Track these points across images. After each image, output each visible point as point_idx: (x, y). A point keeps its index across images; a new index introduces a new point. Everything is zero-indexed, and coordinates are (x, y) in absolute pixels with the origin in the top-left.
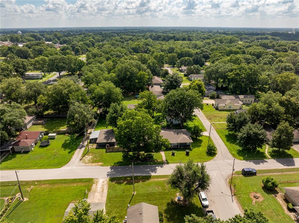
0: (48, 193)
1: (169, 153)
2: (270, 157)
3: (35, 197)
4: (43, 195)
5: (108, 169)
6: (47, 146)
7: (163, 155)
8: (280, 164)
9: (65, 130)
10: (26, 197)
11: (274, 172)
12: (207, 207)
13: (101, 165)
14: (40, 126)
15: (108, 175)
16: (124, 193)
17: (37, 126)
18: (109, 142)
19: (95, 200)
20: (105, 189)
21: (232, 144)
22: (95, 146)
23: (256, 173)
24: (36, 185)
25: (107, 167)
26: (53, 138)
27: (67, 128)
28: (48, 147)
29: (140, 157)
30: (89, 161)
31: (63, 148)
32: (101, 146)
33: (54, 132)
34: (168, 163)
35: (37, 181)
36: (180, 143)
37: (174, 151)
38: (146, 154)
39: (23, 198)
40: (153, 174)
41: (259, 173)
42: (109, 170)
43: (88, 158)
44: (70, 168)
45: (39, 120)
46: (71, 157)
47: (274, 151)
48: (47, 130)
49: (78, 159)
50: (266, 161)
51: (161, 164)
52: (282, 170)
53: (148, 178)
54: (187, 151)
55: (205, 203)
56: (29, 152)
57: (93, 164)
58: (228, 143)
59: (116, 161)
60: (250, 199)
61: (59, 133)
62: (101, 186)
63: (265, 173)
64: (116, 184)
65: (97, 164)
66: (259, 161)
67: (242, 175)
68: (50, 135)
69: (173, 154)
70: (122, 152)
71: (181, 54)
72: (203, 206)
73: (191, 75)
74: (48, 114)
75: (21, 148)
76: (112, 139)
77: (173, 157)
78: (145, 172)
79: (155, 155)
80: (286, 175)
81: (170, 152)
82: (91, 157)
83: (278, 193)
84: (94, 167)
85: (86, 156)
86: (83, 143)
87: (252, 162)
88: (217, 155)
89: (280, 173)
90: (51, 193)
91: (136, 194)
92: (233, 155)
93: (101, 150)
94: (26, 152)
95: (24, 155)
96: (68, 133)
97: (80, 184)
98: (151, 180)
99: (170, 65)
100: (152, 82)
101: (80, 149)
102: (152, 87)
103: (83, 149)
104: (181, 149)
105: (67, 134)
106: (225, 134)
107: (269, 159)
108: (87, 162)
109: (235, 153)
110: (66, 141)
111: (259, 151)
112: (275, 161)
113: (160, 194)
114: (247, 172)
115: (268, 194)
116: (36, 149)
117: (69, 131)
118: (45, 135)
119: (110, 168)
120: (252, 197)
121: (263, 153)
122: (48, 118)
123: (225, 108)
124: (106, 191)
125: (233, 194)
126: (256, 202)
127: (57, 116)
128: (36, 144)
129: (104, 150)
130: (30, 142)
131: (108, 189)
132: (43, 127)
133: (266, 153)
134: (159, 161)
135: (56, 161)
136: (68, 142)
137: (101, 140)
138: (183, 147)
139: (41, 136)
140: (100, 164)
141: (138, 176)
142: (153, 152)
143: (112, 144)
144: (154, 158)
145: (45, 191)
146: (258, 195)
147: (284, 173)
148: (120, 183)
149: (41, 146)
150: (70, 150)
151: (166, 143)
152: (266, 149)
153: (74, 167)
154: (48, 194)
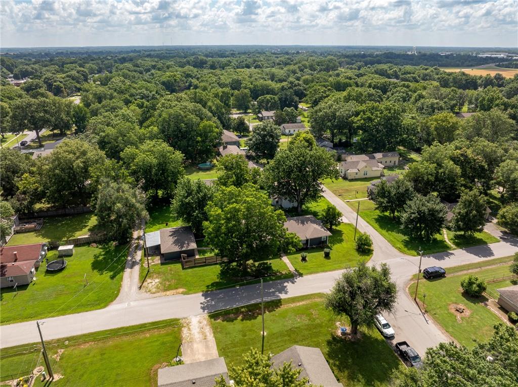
0: (99, 357)
1: (296, 258)
2: (454, 246)
3: (75, 371)
4: (92, 363)
5: (198, 298)
6: (61, 270)
7: (287, 263)
8: (472, 256)
9: (87, 236)
10: (56, 373)
11: (469, 269)
12: (392, 337)
13: (184, 293)
14: (33, 233)
15: (203, 309)
16: (244, 335)
17: (26, 234)
18: (184, 249)
19: (196, 357)
20: (208, 334)
21: (390, 232)
22: (157, 260)
23: (444, 273)
24: (67, 347)
25: (197, 295)
26: (68, 254)
27: (89, 234)
28: (65, 273)
29: (249, 270)
30: (157, 288)
31: (95, 271)
32: (170, 259)
33: (68, 243)
34: (301, 275)
35: (68, 339)
36: (311, 239)
37: (305, 254)
38: (257, 264)
39: (51, 375)
40: (283, 296)
41: (450, 273)
42: (203, 299)
43: (153, 283)
44: (125, 305)
45: (26, 223)
46: (121, 286)
47: (457, 237)
48: (49, 240)
49: (135, 288)
50: (452, 254)
51: (290, 277)
52: (479, 263)
53: (277, 303)
54: (326, 250)
55: (389, 331)
56: (27, 285)
57: (168, 293)
58: (384, 232)
59: (210, 283)
60: (452, 314)
61: (78, 243)
62: (198, 330)
63: (457, 272)
64: (225, 323)
65: (175, 291)
66: (442, 254)
68: (61, 248)
69: (304, 259)
72: (385, 337)
73: (283, 125)
74: (40, 210)
75: (10, 279)
76: (188, 244)
77: (304, 263)
78: (269, 294)
79: (274, 264)
80: (487, 271)
81: (299, 256)
82: (157, 280)
83: (487, 300)
84: (172, 298)
85: (149, 281)
86: (133, 257)
87: (432, 258)
88: (374, 252)
89: (478, 270)
90: (105, 356)
91: (268, 334)
92: (399, 249)
93: (172, 266)
94: (23, 287)
95: (20, 292)
96: (95, 242)
97: (156, 333)
98: (284, 307)
99: (239, 109)
101: (132, 267)
103: (137, 268)
104: (313, 248)
105: (94, 245)
107: (455, 249)
108: (154, 290)
109: (401, 246)
110: (96, 257)
111: (435, 240)
112: (464, 251)
113: (308, 328)
115: (475, 303)
116: (38, 278)
117: (98, 238)
118: (48, 250)
119: (203, 295)
120: (453, 311)
121: (442, 242)
122: (44, 217)
123: (357, 177)
124: (211, 337)
125: (423, 311)
126: (462, 319)
127: (60, 212)
128: (37, 269)
129: (179, 266)
130: (26, 266)
131: (214, 333)
132: (39, 235)
133: (447, 241)
134: (284, 273)
135: (91, 296)
136: (101, 258)
137: (169, 246)
138: (317, 245)
139: (43, 253)
140: (181, 290)
141: (258, 304)
142: (270, 259)
143: (191, 253)
144: (275, 268)
145: (91, 354)
146: (461, 306)
147: (482, 269)
148: (232, 320)
149: (48, 272)
150: (112, 273)
151: (295, 240)
152: (446, 236)
153: (132, 303)
154: (101, 360)
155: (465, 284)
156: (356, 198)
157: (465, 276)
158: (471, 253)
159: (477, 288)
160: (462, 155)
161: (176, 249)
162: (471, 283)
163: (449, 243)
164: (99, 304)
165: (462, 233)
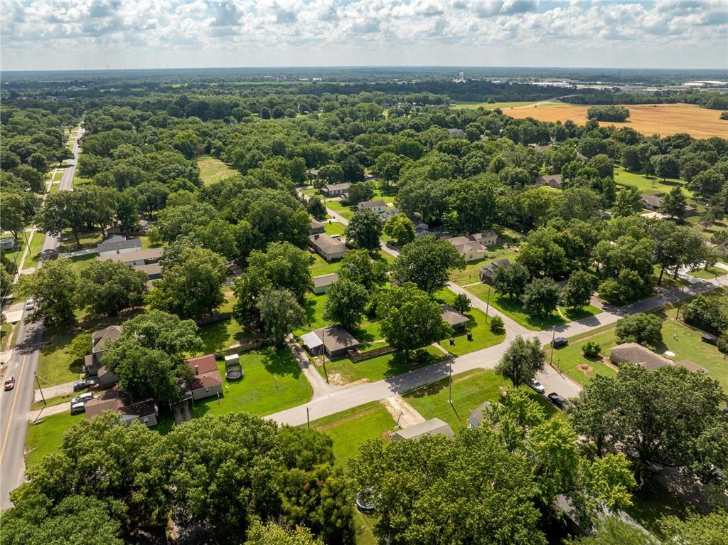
1: (445, 343)
2: (568, 320)
5: (384, 384)
7: (439, 348)
8: (584, 326)
9: (238, 345)
11: (583, 337)
12: (543, 392)
13: (367, 382)
15: (393, 391)
16: (436, 405)
18: (349, 346)
19: (410, 423)
20: (408, 407)
21: (513, 313)
22: (325, 358)
23: (567, 342)
25: (380, 381)
26: (235, 363)
27: (238, 342)
28: (246, 380)
30: (343, 380)
31: (275, 374)
33: (229, 353)
34: (456, 356)
37: (452, 339)
38: (415, 352)
40: (450, 374)
41: (571, 342)
42: (388, 385)
43: (336, 377)
44: (325, 397)
47: (569, 311)
49: (323, 383)
50: (568, 326)
51: (449, 359)
52: (590, 332)
53: (449, 380)
54: (468, 334)
55: (540, 388)
56: (222, 394)
57: (355, 383)
58: (508, 313)
59: (384, 371)
60: (580, 372)
61: (240, 352)
62: (399, 406)
63: (575, 340)
64: (417, 399)
65: (360, 381)
66: (560, 327)
67: (554, 348)
68: (227, 358)
69: (452, 343)
72: (539, 392)
75: (207, 389)
76: (350, 341)
77: (455, 347)
78: (439, 374)
79: (429, 350)
80: (598, 337)
81: (447, 341)
82: (338, 375)
83: (602, 358)
84: (361, 387)
85: (331, 376)
86: (301, 359)
87: (554, 331)
88: (507, 332)
89: (591, 337)
91: (454, 402)
92: (526, 326)
93: (342, 362)
95: (220, 400)
96: (251, 350)
97: (367, 413)
101: (307, 367)
102: (317, 237)
103: (312, 367)
104: (459, 333)
105: (253, 352)
106: (494, 300)
107: (569, 322)
108: (341, 383)
109: (526, 323)
110: (264, 362)
111: (552, 316)
112: (577, 323)
113: (481, 393)
115: (594, 362)
117: (249, 346)
119: (386, 382)
120: (580, 369)
121: (558, 317)
124: (411, 409)
125: (559, 372)
126: (588, 373)
129: (349, 360)
130: (216, 376)
131: (412, 406)
133: (562, 315)
134: (441, 356)
135: (290, 394)
136: (270, 363)
137: (334, 346)
140: (365, 380)
141: (434, 382)
142: (423, 347)
143: (354, 348)
144: (432, 353)
146: (585, 365)
147: (595, 335)
148: (421, 396)
149: (231, 381)
150: (292, 374)
152: (560, 312)
153: (331, 395)
155: (585, 348)
156: (471, 283)
157: (584, 342)
158: (583, 324)
159: (595, 350)
160: (564, 237)
161: (342, 346)
162: (590, 347)
163: (564, 317)
164: (301, 400)
165: (573, 307)
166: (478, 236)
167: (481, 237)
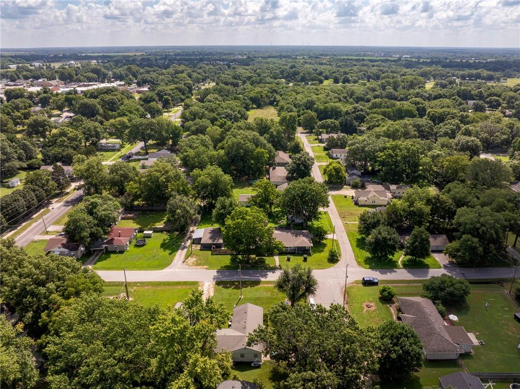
0: (152, 294)
1: (284, 258)
2: (401, 266)
3: (139, 298)
4: (148, 296)
5: (214, 273)
6: (143, 245)
7: (277, 260)
8: (410, 275)
9: (162, 227)
10: (131, 297)
13: (206, 269)
14: (131, 220)
15: (214, 279)
16: (230, 296)
17: (127, 221)
18: (215, 242)
21: (361, 250)
22: (199, 247)
23: (377, 283)
24: (138, 286)
25: (213, 271)
26: (149, 236)
27: (164, 225)
28: (145, 247)
29: (250, 261)
30: (193, 263)
31: (162, 249)
32: (206, 247)
33: (150, 229)
34: (281, 269)
35: (139, 283)
36: (298, 247)
37: (289, 256)
38: (257, 258)
39: (128, 298)
40: (263, 279)
41: (381, 283)
42: (216, 274)
43: (192, 260)
44: (172, 270)
45: (128, 213)
46: (173, 259)
47: (409, 260)
48: (140, 227)
49: (181, 262)
50: (396, 271)
51: (274, 269)
53: (257, 283)
54: (305, 256)
56: (124, 251)
57: (198, 267)
58: (357, 249)
59: (223, 265)
61: (156, 231)
62: (207, 289)
63: (389, 283)
64: (223, 288)
65: (202, 267)
66: (388, 270)
67: (362, 285)
68: (145, 232)
69: (289, 260)
70: (231, 255)
71: (324, 111)
73: (332, 150)
74: (138, 205)
75: (115, 247)
76: (218, 240)
77: (288, 262)
78: (255, 276)
79: (268, 260)
81: (286, 257)
82: (194, 259)
83: (393, 303)
84: (199, 270)
85: (190, 258)
86: (185, 244)
87: (378, 272)
88: (339, 262)
90: (156, 294)
91: (244, 298)
93: (206, 252)
94: (122, 252)
95: (120, 255)
96: (165, 231)
97: (184, 287)
98: (260, 286)
100: (274, 161)
101: (182, 250)
102: (274, 169)
103: (185, 250)
104: (299, 253)
105: (165, 232)
106: (357, 237)
107: (400, 268)
108: (191, 264)
109: (361, 260)
110: (164, 240)
112: (406, 271)
113: (268, 298)
114: (367, 281)
115: (383, 304)
116: (130, 248)
117: (167, 228)
118: (138, 232)
119: (217, 272)
120: (364, 306)
121: (395, 262)
122: (139, 210)
123: (366, 203)
126: (367, 311)
127: (150, 208)
128: (130, 243)
129: (210, 252)
130: (124, 240)
131: (215, 292)
132: (135, 223)
133: (399, 262)
134: (271, 266)
135: (156, 262)
136: (167, 241)
137: (206, 240)
138: (302, 252)
139: (135, 234)
140: (206, 267)
141: (246, 281)
142: (266, 256)
143: (219, 246)
144: (267, 262)
145: (149, 291)
146: (371, 304)
147: (411, 284)
148: (227, 288)
149: (136, 246)
150: (170, 251)
151: (280, 246)
152: (400, 257)
153: (177, 270)
154: (153, 295)
155: (380, 291)
156: (355, 221)
158: (410, 273)
159: (387, 294)
161: (210, 242)
163: (400, 264)
164: (158, 268)
166: (393, 187)
167: (395, 188)
